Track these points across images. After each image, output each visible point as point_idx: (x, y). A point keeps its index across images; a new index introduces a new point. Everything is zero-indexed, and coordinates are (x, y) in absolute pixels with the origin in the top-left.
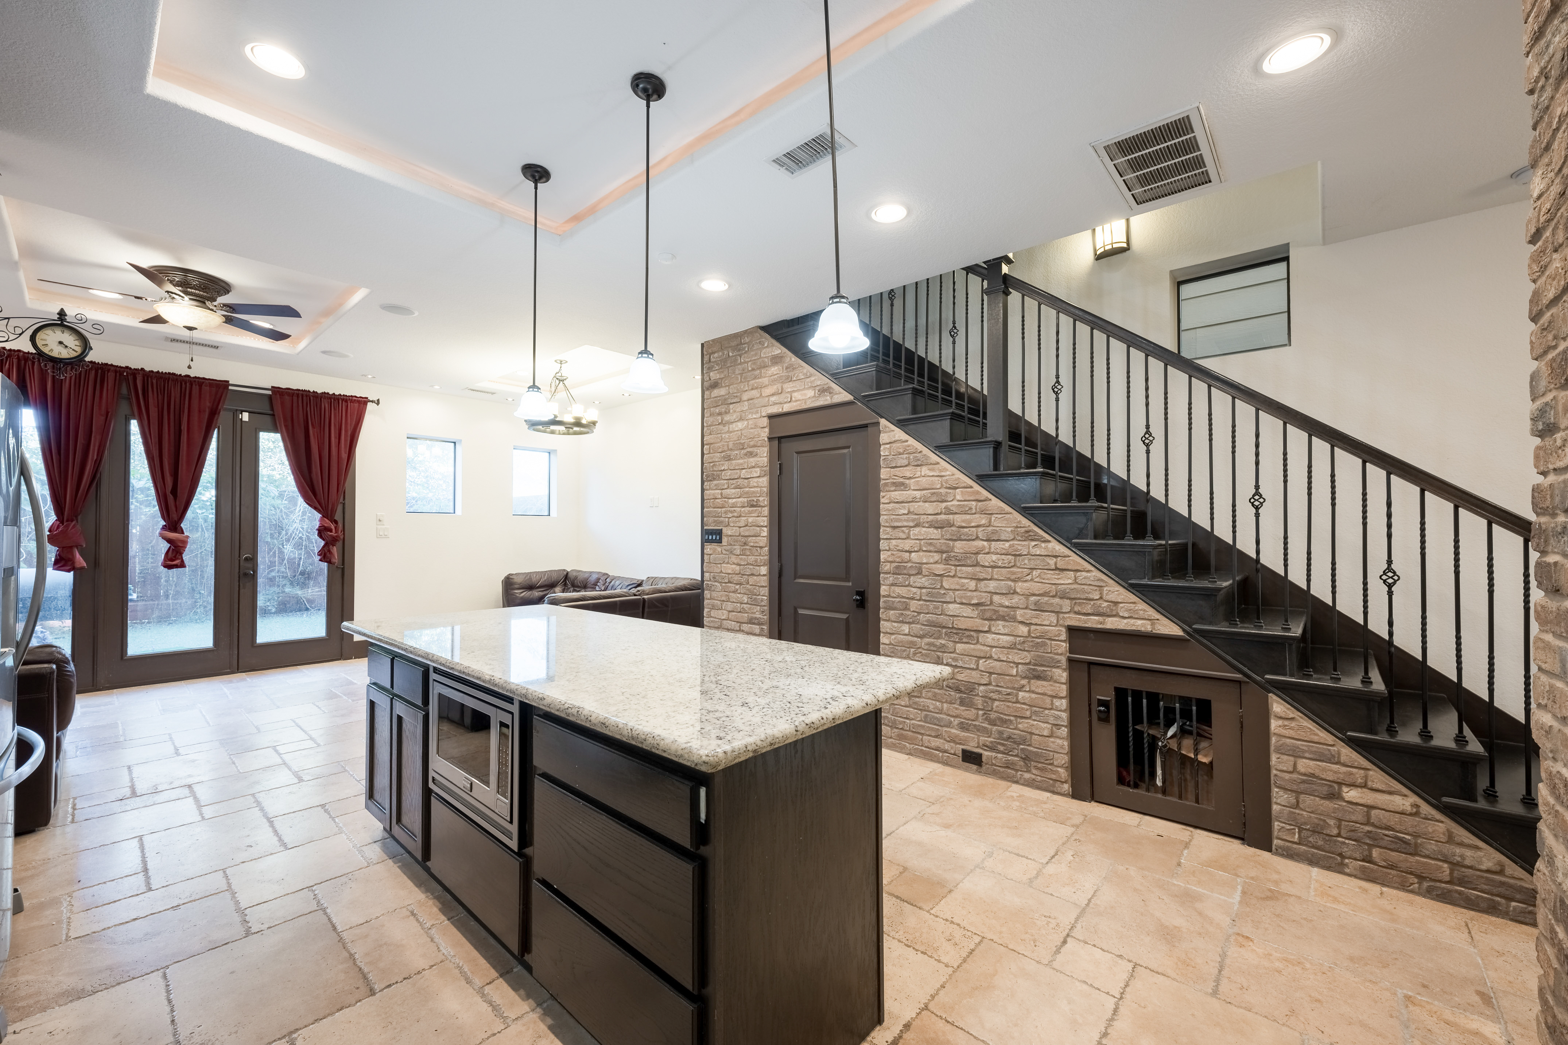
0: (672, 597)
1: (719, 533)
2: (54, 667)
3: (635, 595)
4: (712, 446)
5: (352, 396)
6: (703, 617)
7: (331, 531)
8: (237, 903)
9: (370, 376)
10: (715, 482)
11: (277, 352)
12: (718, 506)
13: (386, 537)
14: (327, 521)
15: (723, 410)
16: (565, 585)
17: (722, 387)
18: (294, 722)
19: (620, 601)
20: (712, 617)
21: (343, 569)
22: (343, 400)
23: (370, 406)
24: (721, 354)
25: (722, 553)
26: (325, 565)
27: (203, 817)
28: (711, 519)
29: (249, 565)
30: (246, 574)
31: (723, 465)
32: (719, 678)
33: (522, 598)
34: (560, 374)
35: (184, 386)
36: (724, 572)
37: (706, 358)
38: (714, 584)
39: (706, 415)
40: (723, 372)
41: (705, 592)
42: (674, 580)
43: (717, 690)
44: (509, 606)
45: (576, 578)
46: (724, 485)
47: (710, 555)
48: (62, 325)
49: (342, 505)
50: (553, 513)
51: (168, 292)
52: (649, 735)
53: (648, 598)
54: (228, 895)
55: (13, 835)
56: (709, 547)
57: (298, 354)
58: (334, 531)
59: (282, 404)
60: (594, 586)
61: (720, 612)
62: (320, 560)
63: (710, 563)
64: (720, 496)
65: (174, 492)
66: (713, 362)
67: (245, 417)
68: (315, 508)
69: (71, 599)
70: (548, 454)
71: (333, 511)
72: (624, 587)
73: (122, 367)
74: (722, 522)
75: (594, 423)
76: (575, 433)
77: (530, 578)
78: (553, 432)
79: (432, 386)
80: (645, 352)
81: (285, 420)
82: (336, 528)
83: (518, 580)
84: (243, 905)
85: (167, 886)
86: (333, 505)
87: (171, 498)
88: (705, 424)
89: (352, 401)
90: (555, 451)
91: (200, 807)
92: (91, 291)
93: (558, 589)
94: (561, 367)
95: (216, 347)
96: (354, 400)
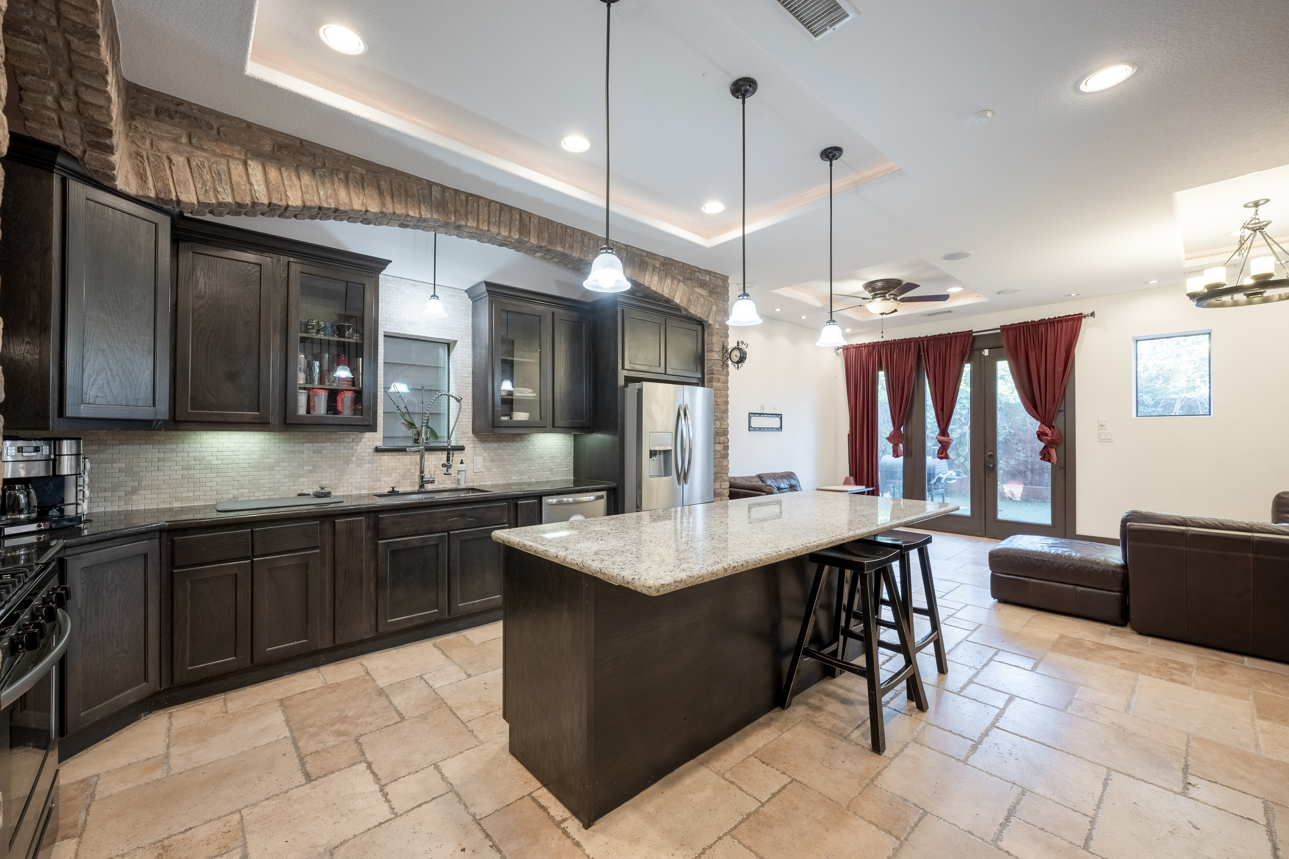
5: (1066, 316)
7: (1047, 435)
9: (1073, 295)
13: (1109, 441)
14: (1046, 427)
21: (1066, 468)
22: (1058, 322)
23: (1084, 320)
26: (1047, 464)
29: (991, 460)
30: (989, 468)
49: (1062, 412)
57: (990, 300)
58: (1051, 435)
59: (1008, 337)
62: (1041, 459)
65: (942, 410)
67: (986, 352)
68: (1035, 417)
71: (1052, 420)
73: (917, 338)
81: (1012, 349)
82: (1053, 432)
86: (1051, 415)
87: (940, 413)
89: (1067, 321)
94: (1257, 211)
95: (950, 312)
96: (1069, 319)
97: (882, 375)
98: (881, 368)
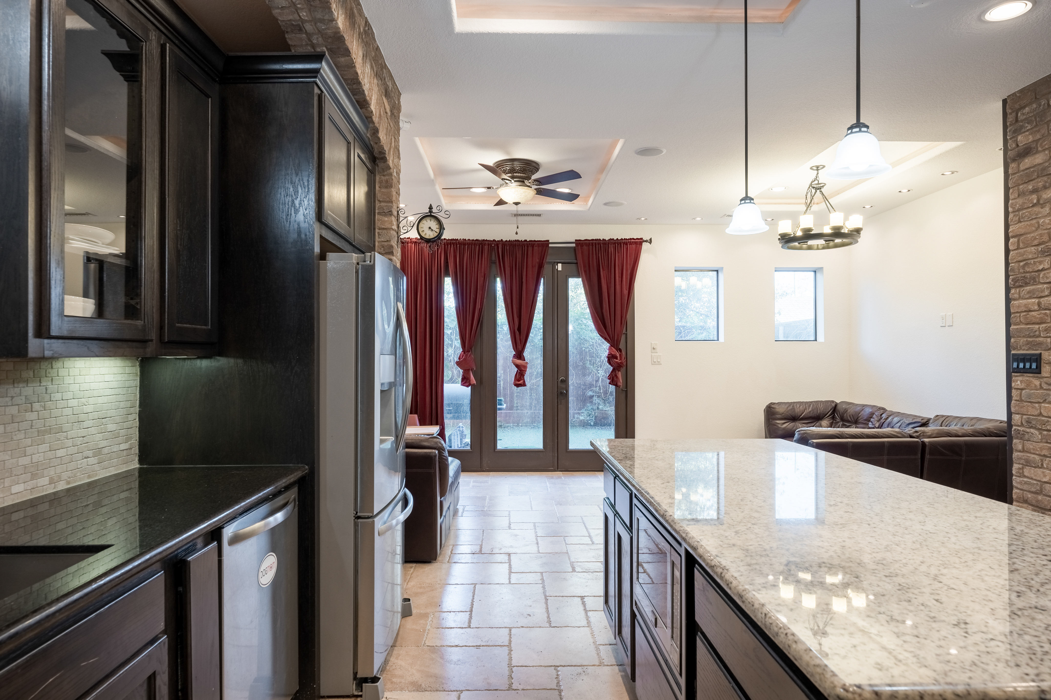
0: (967, 444)
1: (1038, 359)
2: (437, 452)
3: (911, 437)
4: (1022, 238)
5: (630, 239)
6: (1012, 475)
7: (617, 359)
8: (510, 659)
9: (643, 219)
10: (1028, 288)
11: (576, 211)
12: (1034, 320)
13: (659, 364)
14: (614, 349)
15: (1040, 185)
16: (833, 418)
17: (1038, 152)
18: (582, 519)
19: (888, 442)
20: (1025, 477)
21: (626, 391)
22: (624, 243)
23: (645, 245)
24: (1034, 106)
25: (1041, 388)
26: (612, 388)
27: (510, 581)
28: (1022, 341)
29: (563, 386)
30: (562, 393)
31: (1040, 263)
32: (945, 571)
33: (784, 429)
34: (816, 182)
35: (524, 248)
36: (1045, 414)
37: (1011, 118)
38: (1028, 430)
39: (1011, 197)
40: (1039, 131)
41: (1015, 441)
42: (973, 421)
43: (927, 590)
44: (771, 437)
45: (846, 411)
46: (1043, 291)
47: (1022, 389)
48: (431, 216)
49: (625, 335)
50: (821, 338)
51: (503, 179)
52: (782, 630)
53: (929, 442)
54: (506, 650)
55: (401, 562)
56: (1020, 378)
57: (589, 210)
58: (619, 358)
59: (582, 252)
60: (866, 422)
61: (1039, 471)
62: (609, 383)
63: (1021, 400)
64: (1036, 307)
65: (519, 329)
66: (1022, 121)
67: (560, 267)
68: (605, 339)
69: (470, 405)
70: (813, 273)
71: (618, 341)
72: (903, 426)
73: (491, 241)
74: (1040, 344)
75: (858, 231)
76: (836, 246)
77: (793, 408)
78: (810, 248)
79: (694, 219)
80: (859, 125)
81: (584, 267)
82: (620, 355)
83: (781, 409)
84: (514, 663)
85: (478, 628)
86: (618, 335)
87: (517, 332)
88: (1010, 209)
89: (631, 243)
90: (821, 269)
91: (510, 572)
92: (472, 190)
93: (825, 422)
94: (818, 174)
95: (539, 215)
96: (633, 242)
97: (448, 283)
98: (447, 274)
